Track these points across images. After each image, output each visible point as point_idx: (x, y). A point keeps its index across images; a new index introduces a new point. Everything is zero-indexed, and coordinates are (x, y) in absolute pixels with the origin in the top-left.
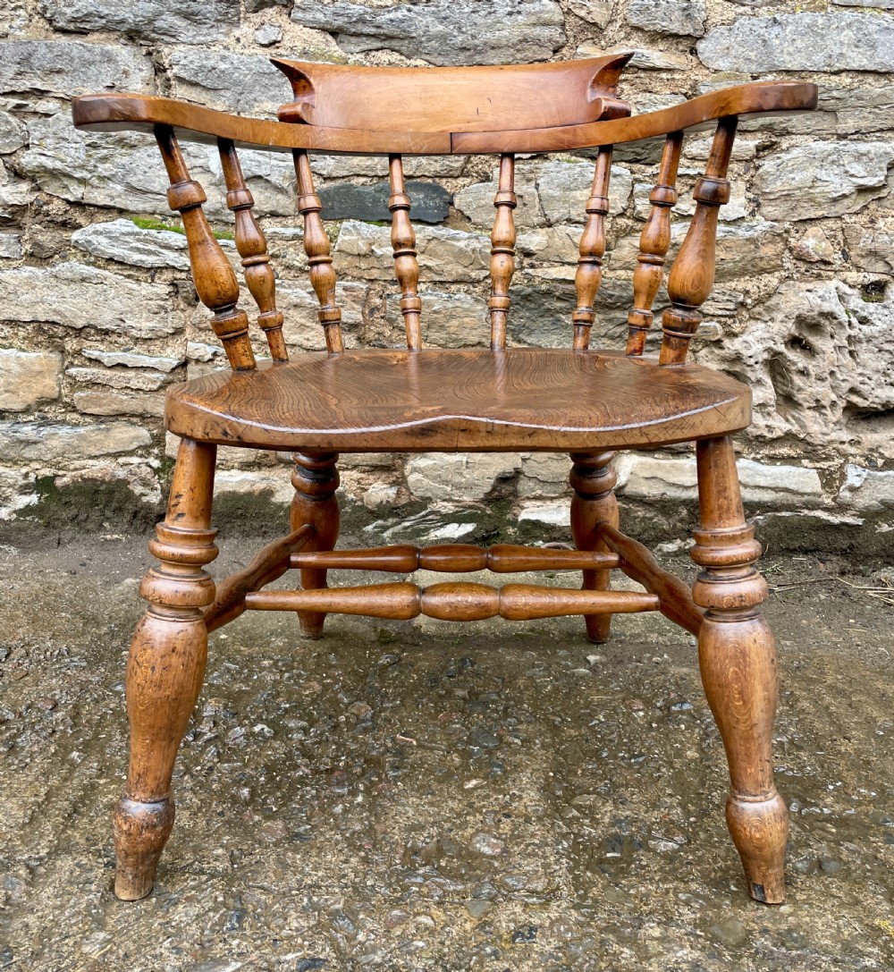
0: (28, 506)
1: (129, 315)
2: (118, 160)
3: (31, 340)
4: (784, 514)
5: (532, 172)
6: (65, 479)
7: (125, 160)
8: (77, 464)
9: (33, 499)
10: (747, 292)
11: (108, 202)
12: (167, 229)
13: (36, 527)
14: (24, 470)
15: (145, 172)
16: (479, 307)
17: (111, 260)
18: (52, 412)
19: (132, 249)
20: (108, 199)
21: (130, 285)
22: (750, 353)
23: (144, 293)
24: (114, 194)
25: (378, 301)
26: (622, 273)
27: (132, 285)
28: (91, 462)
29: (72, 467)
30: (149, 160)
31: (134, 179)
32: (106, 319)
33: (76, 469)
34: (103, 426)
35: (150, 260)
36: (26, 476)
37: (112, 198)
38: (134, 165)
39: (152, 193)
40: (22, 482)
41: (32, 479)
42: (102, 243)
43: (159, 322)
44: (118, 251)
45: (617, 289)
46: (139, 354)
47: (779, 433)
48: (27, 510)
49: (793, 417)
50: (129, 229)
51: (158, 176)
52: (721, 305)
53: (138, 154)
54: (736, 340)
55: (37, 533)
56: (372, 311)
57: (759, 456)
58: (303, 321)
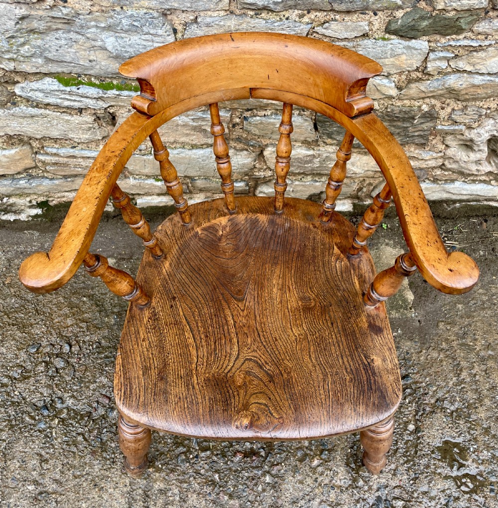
0: (37, 215)
1: (70, 132)
2: (33, 43)
3: (7, 143)
4: (472, 203)
5: (354, 47)
6: (54, 202)
7: (39, 42)
8: (59, 195)
9: (39, 211)
10: (489, 108)
11: (34, 70)
12: (83, 84)
13: (45, 223)
14: (28, 199)
15: (57, 50)
16: (307, 124)
17: (48, 104)
18: (34, 172)
19: (61, 98)
20: (34, 69)
21: (66, 118)
22: (480, 139)
23: (77, 122)
24: (38, 66)
25: (238, 120)
26: (407, 102)
27: (68, 117)
28: (66, 194)
29: (56, 196)
30: (57, 41)
31: (50, 55)
32: (55, 134)
33: (58, 198)
34: (69, 180)
35: (77, 105)
36: (30, 202)
37: (37, 68)
38: (47, 46)
39: (66, 62)
40: (29, 204)
41: (34, 203)
42: (39, 96)
43: (91, 134)
44: (51, 100)
45: (402, 113)
46: (82, 149)
47: (483, 173)
48: (37, 216)
49: (494, 162)
50: (56, 88)
51: (68, 52)
52: (470, 117)
53: (48, 38)
54: (472, 131)
55: (47, 225)
56: (234, 126)
57: (466, 180)
58: (188, 132)
